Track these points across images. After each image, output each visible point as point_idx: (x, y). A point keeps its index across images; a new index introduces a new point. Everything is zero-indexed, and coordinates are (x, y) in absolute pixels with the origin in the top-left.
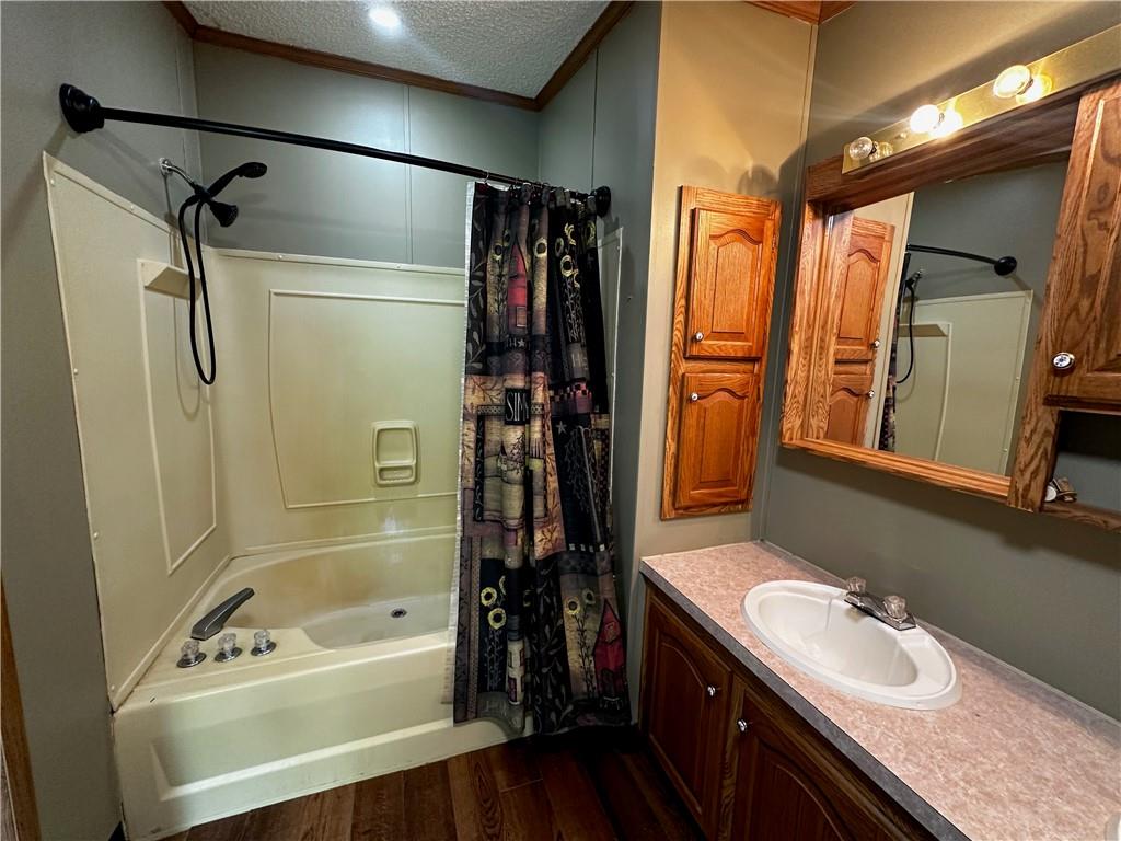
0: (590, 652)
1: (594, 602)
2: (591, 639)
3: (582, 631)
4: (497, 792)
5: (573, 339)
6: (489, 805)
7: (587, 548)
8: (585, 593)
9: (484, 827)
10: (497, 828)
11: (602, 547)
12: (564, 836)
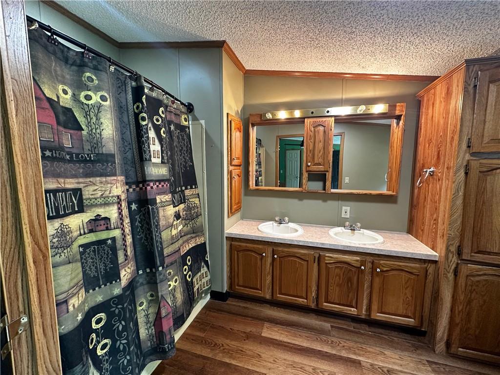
0: (152, 324)
1: (154, 298)
2: (152, 318)
3: (147, 316)
4: (203, 337)
5: (146, 158)
6: (204, 342)
7: (151, 270)
8: (149, 294)
9: (209, 346)
10: (213, 342)
11: (161, 268)
12: (232, 328)
